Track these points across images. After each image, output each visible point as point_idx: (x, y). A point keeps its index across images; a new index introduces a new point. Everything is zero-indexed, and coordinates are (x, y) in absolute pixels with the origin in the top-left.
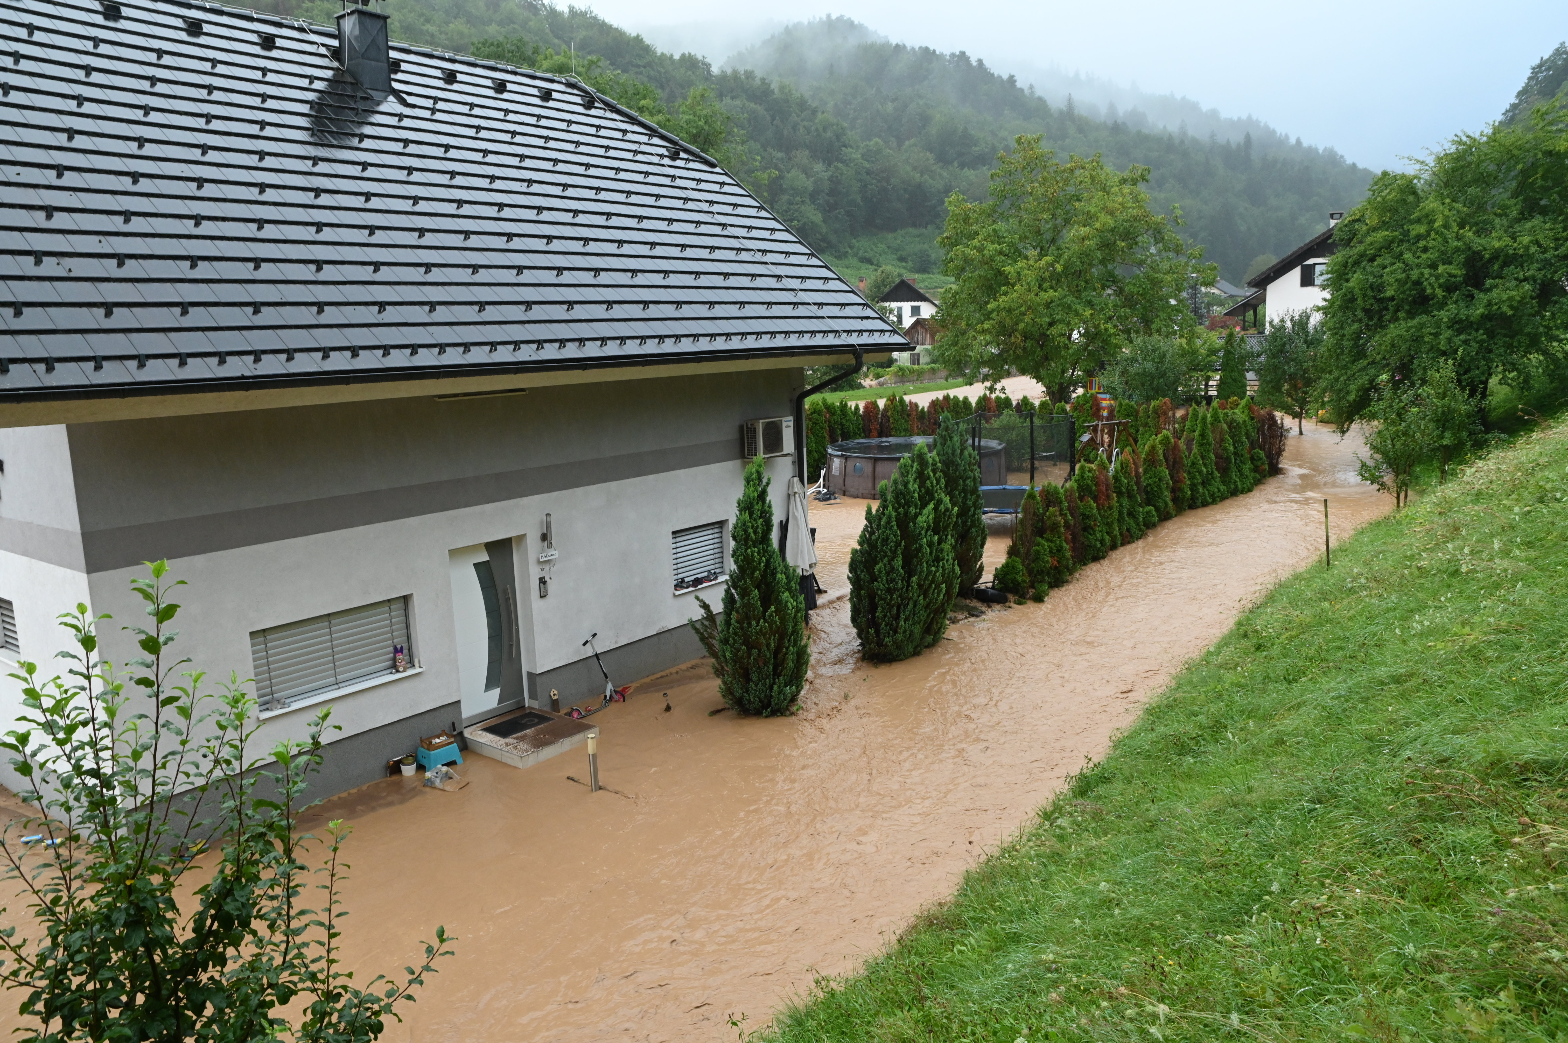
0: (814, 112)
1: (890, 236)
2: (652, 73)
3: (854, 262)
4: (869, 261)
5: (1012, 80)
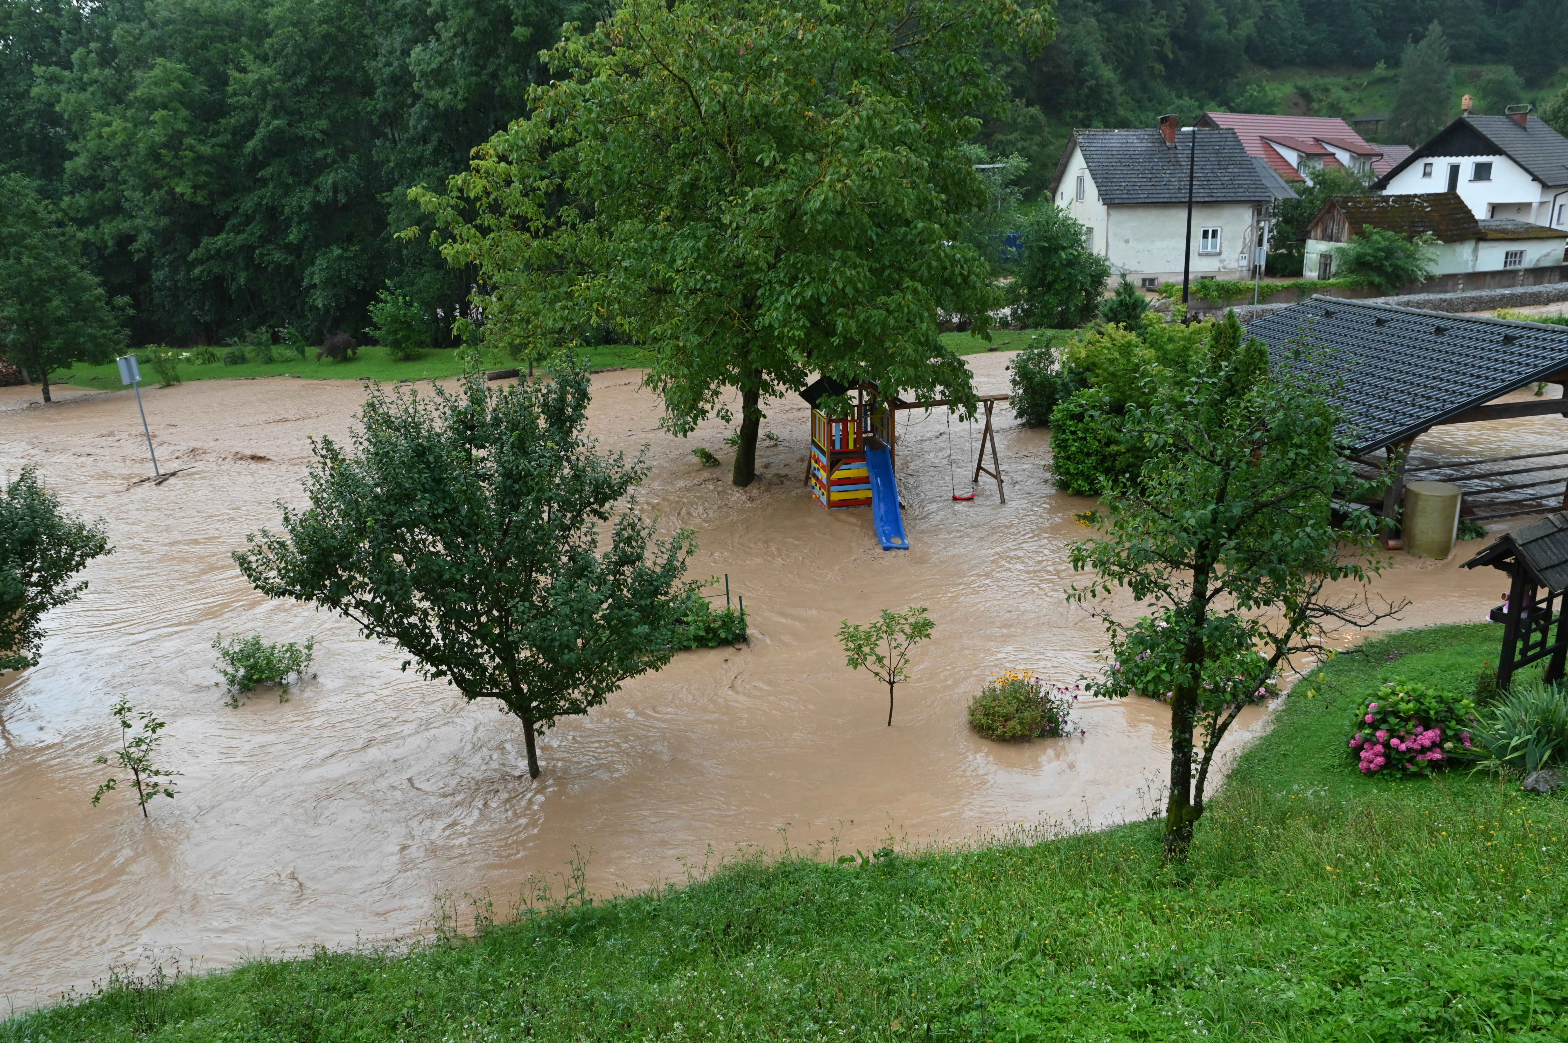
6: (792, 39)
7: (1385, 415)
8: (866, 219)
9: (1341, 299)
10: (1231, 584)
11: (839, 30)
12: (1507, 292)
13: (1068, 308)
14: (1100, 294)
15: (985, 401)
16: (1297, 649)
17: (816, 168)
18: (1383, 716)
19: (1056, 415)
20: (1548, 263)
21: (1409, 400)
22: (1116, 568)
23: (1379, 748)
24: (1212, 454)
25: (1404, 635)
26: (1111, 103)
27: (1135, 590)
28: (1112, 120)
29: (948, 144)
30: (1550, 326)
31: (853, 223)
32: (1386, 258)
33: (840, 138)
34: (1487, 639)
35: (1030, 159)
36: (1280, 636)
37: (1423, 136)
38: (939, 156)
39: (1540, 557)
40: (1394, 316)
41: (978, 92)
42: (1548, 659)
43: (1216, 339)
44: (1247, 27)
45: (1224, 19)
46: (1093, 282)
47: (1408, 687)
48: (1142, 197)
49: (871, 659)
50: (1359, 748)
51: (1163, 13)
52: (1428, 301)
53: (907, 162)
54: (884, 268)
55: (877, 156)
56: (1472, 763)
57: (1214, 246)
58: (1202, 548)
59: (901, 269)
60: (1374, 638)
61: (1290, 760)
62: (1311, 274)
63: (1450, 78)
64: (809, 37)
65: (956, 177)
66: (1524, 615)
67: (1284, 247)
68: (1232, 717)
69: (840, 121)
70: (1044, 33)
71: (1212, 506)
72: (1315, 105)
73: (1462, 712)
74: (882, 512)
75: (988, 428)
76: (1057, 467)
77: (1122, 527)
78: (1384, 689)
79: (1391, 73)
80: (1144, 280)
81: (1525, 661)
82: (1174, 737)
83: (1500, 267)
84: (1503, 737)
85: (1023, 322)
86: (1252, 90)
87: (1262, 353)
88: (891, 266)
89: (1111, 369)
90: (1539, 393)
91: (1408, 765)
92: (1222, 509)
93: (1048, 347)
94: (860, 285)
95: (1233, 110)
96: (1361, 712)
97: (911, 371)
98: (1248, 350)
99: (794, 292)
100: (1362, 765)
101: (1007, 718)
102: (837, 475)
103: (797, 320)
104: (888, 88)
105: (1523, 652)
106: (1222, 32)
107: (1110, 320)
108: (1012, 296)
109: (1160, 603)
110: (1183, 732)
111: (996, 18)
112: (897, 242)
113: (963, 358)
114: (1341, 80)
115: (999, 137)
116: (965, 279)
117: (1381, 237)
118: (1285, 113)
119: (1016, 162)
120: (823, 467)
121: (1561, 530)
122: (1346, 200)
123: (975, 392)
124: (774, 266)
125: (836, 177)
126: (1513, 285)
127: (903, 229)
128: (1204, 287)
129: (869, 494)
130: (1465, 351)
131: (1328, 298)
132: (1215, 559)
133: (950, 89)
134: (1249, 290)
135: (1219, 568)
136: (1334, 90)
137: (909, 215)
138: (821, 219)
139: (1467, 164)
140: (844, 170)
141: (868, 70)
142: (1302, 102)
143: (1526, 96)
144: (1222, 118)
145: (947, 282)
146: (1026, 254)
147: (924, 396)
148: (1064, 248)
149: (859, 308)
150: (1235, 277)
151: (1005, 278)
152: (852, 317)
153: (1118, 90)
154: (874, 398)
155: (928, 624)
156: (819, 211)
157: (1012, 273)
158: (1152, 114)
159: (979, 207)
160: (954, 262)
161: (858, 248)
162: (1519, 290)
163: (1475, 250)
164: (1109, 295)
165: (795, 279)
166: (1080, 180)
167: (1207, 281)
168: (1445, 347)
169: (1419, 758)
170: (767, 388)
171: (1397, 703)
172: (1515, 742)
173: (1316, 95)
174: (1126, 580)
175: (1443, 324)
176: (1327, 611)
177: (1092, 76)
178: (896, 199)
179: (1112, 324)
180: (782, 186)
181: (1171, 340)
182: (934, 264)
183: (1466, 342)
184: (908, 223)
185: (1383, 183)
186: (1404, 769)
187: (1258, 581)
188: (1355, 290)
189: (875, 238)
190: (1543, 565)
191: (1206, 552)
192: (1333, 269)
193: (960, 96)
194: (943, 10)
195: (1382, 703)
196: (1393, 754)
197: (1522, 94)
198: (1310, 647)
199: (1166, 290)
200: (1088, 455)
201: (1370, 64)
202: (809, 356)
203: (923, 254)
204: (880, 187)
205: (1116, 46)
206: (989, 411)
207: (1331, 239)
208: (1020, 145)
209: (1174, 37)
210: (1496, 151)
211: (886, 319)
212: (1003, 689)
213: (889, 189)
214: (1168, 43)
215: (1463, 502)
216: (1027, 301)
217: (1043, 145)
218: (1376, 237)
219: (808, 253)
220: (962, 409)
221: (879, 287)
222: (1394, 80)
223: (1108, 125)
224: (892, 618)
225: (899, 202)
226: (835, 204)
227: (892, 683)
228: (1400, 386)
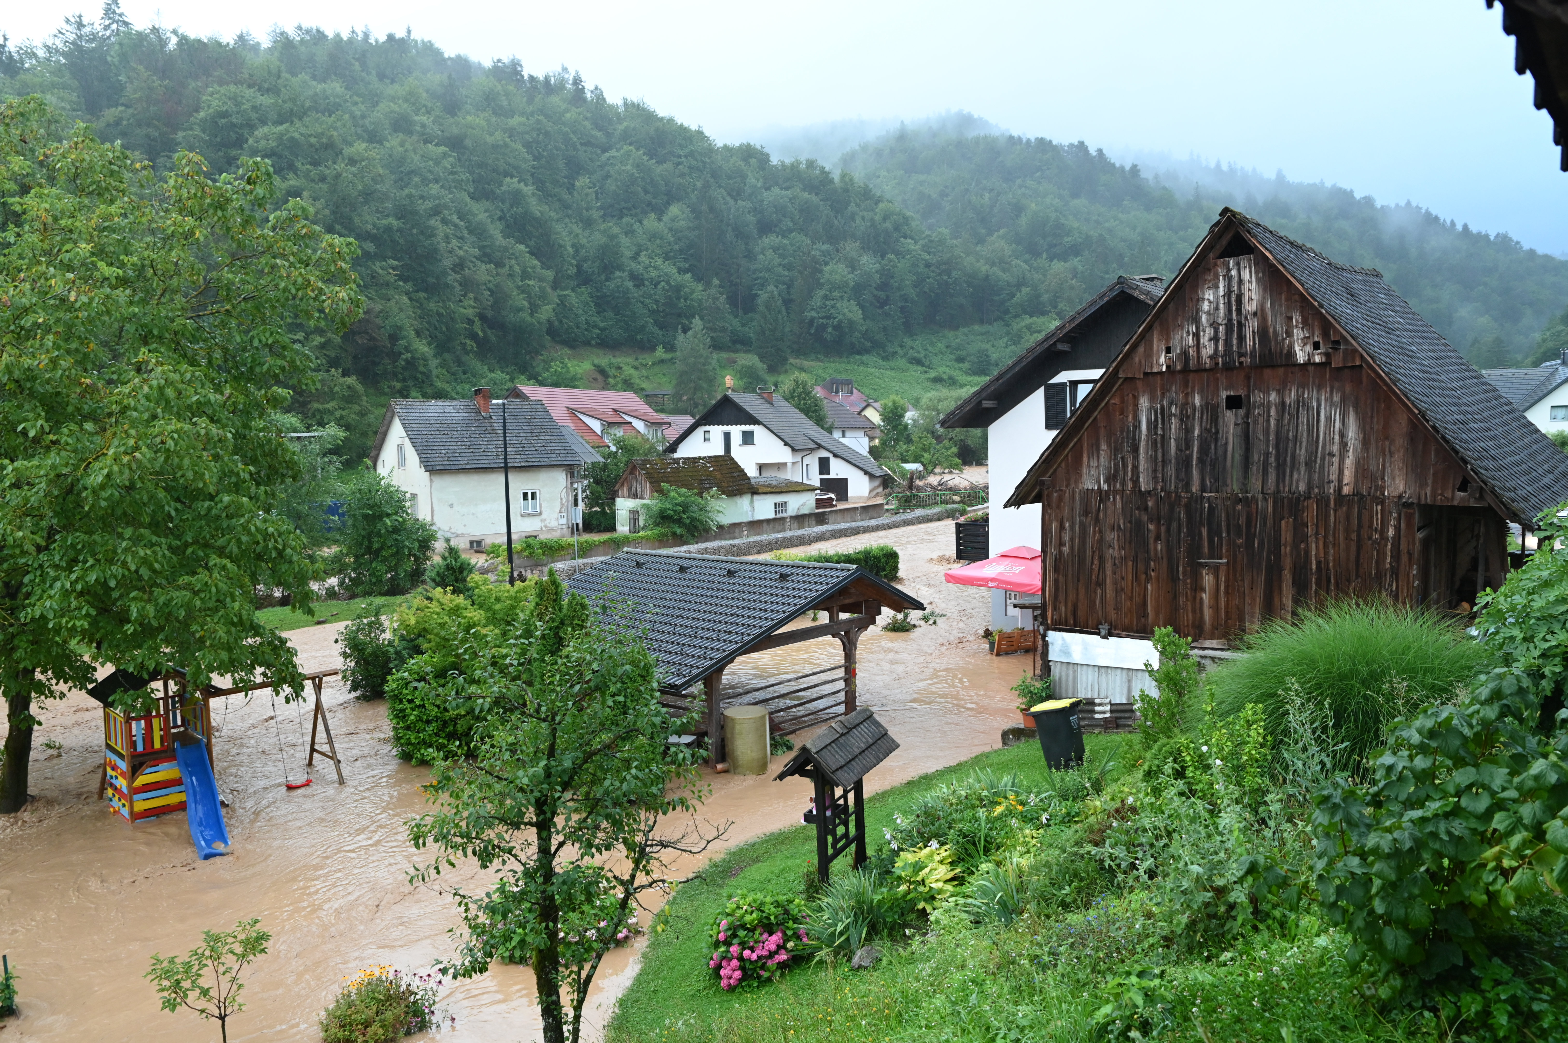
0: (878, 201)
1: (951, 334)
2: (694, 163)
3: (902, 362)
4: (918, 362)
5: (1135, 169)
6: (63, 300)
7: (697, 652)
8: (161, 494)
9: (648, 551)
10: (572, 836)
11: (122, 295)
12: (780, 536)
13: (397, 574)
14: (429, 558)
15: (313, 679)
16: (643, 887)
17: (98, 439)
18: (734, 930)
19: (391, 685)
20: (805, 511)
21: (714, 636)
22: (458, 840)
23: (735, 963)
24: (538, 711)
25: (741, 849)
26: (428, 375)
27: (481, 858)
28: (429, 391)
29: (256, 414)
30: (812, 564)
31: (145, 498)
32: (684, 512)
33: (126, 408)
34: (807, 839)
35: (348, 428)
36: (626, 877)
37: (701, 408)
38: (246, 426)
39: (831, 761)
40: (694, 563)
41: (283, 363)
42: (853, 847)
43: (540, 596)
44: (546, 312)
45: (526, 304)
46: (420, 547)
47: (749, 899)
48: (463, 463)
49: (193, 996)
50: (719, 967)
51: (471, 295)
52: (721, 547)
53: (207, 434)
54: (186, 545)
55: (170, 428)
56: (811, 956)
57: (534, 507)
58: (540, 805)
59: (206, 546)
60: (718, 858)
61: (660, 995)
62: (623, 528)
63: (714, 362)
64: (85, 299)
65: (266, 448)
66: (828, 813)
67: (597, 505)
68: (594, 967)
69: (126, 389)
70: (350, 311)
71: (543, 763)
72: (611, 380)
73: (795, 912)
74: (200, 814)
75: (318, 706)
76: (398, 739)
77: (458, 797)
78: (730, 906)
79: (668, 356)
80: (471, 543)
81: (837, 853)
82: (541, 1002)
83: (772, 515)
84: (830, 926)
85: (352, 591)
86: (556, 366)
87: (583, 606)
88: (196, 542)
89: (443, 633)
90: (815, 619)
91: (761, 972)
92: (553, 763)
93: (377, 615)
94: (157, 566)
95: (541, 384)
96: (713, 932)
97: (224, 655)
98: (570, 605)
99: (73, 577)
100: (724, 983)
101: (367, 1024)
102: (141, 780)
103: (79, 608)
104: (185, 356)
105: (834, 845)
106: (525, 316)
107: (438, 585)
108: (337, 566)
109: (507, 867)
110: (549, 995)
111: (300, 293)
112: (200, 517)
113: (284, 635)
114: (630, 360)
115: (316, 405)
116: (280, 553)
117: (678, 494)
118: (587, 387)
119: (333, 432)
120: (123, 774)
121: (842, 735)
122: (645, 462)
123: (300, 670)
124: (47, 548)
125: (122, 449)
126: (784, 530)
127: (207, 504)
128: (529, 546)
129: (183, 797)
130: (752, 589)
131: (638, 550)
132: (554, 813)
133: (254, 360)
134: (570, 546)
135: (560, 821)
136: (625, 368)
137: (212, 489)
138: (104, 494)
139: (736, 431)
140: (131, 442)
141: (160, 337)
142: (600, 377)
143: (770, 379)
144: (531, 391)
145: (259, 557)
146: (350, 523)
147: (242, 680)
148: (388, 515)
149: (157, 591)
150: (554, 536)
151: (329, 547)
152: (149, 601)
153: (434, 363)
154: (183, 687)
155: (263, 937)
156: (103, 487)
157: (336, 542)
158: (467, 386)
159: (294, 478)
160: (267, 536)
161: (155, 526)
162: (788, 534)
163: (752, 502)
164: (437, 559)
165: (75, 561)
166: (400, 448)
167: (530, 540)
168: (736, 587)
169: (769, 963)
170: (41, 689)
171: (743, 917)
172: (839, 928)
173: (612, 372)
174: (469, 851)
175: (733, 567)
176: (663, 845)
177: (407, 349)
178: (196, 473)
179: (439, 589)
180: (53, 458)
181: (498, 600)
182: (244, 539)
183: (752, 582)
184: (212, 498)
185: (673, 448)
186: (759, 977)
187: (597, 827)
188: (662, 541)
189: (173, 513)
190: (834, 767)
191: (545, 808)
192: (642, 523)
193: (265, 367)
194: (244, 282)
195: (730, 919)
196: (748, 965)
197: (767, 377)
198: (655, 882)
199: (493, 551)
200: (428, 722)
201: (653, 349)
202: (98, 647)
203: (231, 529)
204: (176, 460)
205: (429, 323)
206: (318, 688)
207: (636, 497)
208: (338, 414)
209: (482, 317)
210: (755, 421)
211: (190, 601)
212: (359, 993)
213: (186, 462)
214: (478, 322)
215: (771, 720)
216: (354, 570)
217: (362, 414)
218: (672, 494)
219: (90, 533)
220: (287, 689)
221: (182, 566)
222: (672, 361)
223: (425, 396)
224: (217, 939)
225: (198, 475)
226: (123, 479)
227: (222, 1018)
228: (706, 625)
